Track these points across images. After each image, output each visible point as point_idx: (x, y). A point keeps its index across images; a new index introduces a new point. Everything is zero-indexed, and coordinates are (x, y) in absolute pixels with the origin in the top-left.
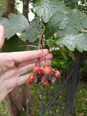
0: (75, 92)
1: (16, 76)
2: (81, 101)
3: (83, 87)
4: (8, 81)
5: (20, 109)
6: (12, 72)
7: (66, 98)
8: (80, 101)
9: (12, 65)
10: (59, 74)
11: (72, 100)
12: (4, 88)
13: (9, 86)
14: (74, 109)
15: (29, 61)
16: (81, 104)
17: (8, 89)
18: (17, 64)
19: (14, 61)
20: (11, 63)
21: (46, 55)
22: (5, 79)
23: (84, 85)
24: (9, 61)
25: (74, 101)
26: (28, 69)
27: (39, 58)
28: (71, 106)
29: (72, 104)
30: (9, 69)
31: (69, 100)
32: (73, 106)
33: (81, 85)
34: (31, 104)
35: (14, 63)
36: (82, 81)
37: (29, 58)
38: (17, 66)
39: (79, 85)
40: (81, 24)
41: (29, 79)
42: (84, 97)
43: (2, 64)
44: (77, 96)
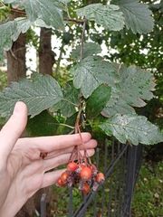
0: (134, 180)
1: (40, 173)
2: (147, 197)
3: (150, 171)
4: (28, 180)
5: (31, 213)
6: (36, 166)
7: (118, 191)
8: (143, 199)
9: (37, 155)
10: (103, 178)
11: (128, 196)
12: (23, 190)
13: (30, 187)
14: (133, 213)
15: (61, 150)
16: (146, 204)
17: (28, 192)
18: (44, 155)
19: (40, 150)
20: (35, 152)
21: (85, 142)
22: (24, 177)
23: (150, 168)
24: (33, 150)
25: (133, 199)
26: (59, 162)
27: (76, 146)
28: (127, 206)
29: (129, 204)
30: (32, 161)
31: (123, 197)
32: (131, 207)
33: (147, 167)
34: (51, 203)
35: (39, 152)
36: (147, 161)
37: (61, 146)
38: (43, 157)
39: (143, 167)
41: (60, 178)
42: (152, 191)
43: (23, 154)
44: (138, 188)
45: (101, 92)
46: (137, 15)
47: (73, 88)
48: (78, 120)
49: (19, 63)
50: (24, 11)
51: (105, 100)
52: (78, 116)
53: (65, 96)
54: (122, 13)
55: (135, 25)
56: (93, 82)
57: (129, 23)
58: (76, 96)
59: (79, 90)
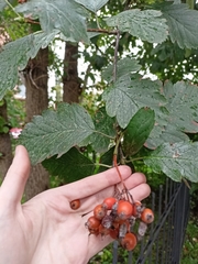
33: (195, 223)
40: (195, 115)
44: (185, 251)
45: (142, 118)
46: (185, 24)
47: (107, 116)
48: (115, 157)
49: (40, 92)
50: (38, 20)
51: (148, 129)
52: (116, 152)
53: (97, 126)
54: (164, 20)
55: (182, 37)
56: (132, 107)
57: (175, 35)
58: (111, 126)
59: (114, 118)
